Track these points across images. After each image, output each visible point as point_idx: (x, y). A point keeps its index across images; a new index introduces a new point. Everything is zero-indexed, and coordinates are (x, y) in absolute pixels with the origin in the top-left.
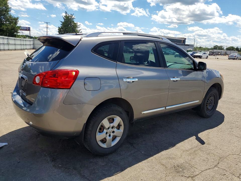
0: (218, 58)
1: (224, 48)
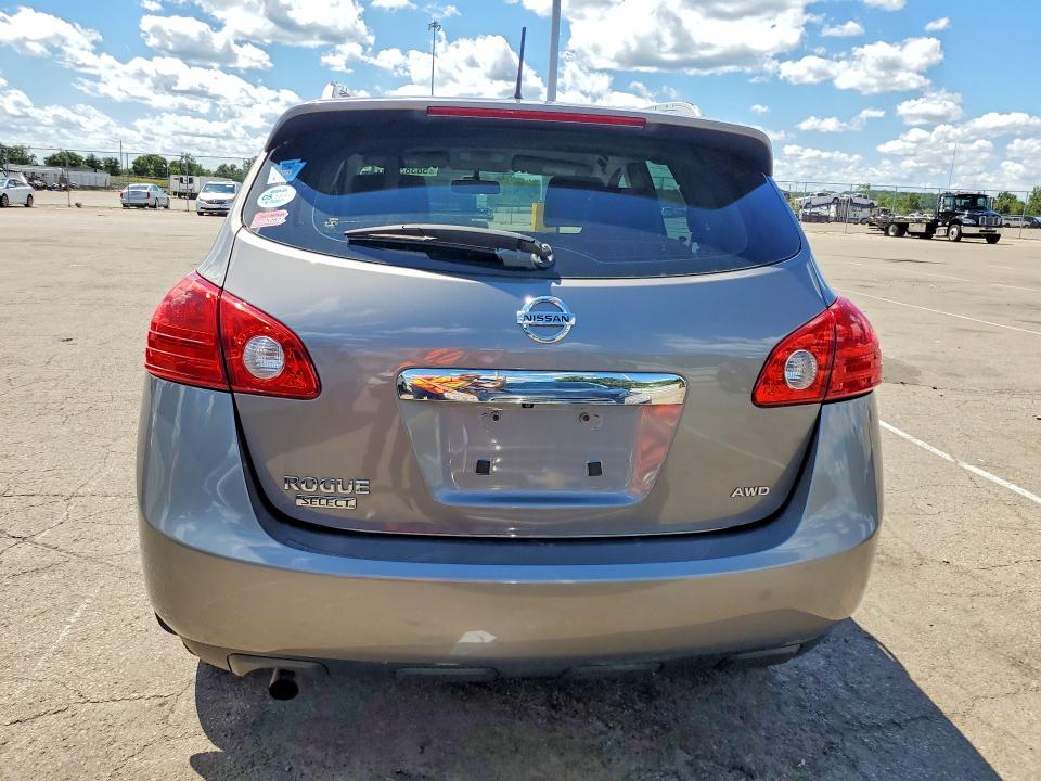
0: (78, 205)
1: (33, 156)
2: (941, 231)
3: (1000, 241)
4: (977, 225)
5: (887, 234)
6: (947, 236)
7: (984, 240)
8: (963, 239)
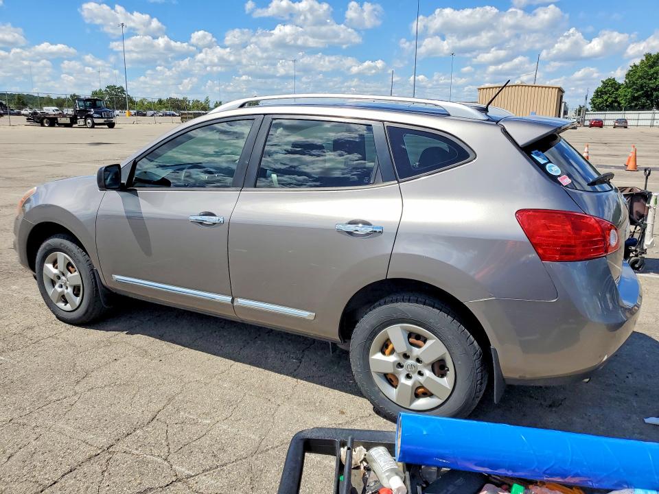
2: (81, 122)
3: (116, 126)
4: (102, 118)
5: (43, 125)
6: (85, 124)
7: (107, 126)
8: (96, 126)
